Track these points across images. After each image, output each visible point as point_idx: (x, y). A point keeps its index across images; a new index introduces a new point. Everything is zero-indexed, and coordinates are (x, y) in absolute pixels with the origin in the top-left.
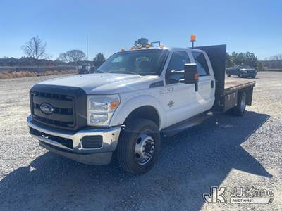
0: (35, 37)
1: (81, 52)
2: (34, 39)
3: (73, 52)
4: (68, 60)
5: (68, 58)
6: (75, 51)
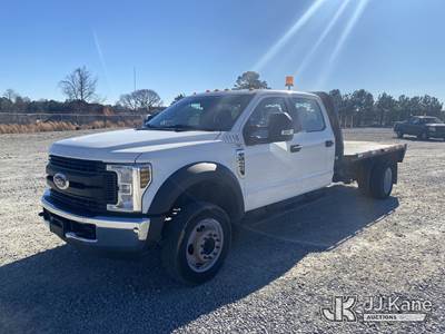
0: (82, 68)
1: (152, 93)
2: (79, 70)
3: (141, 93)
4: (134, 104)
5: (133, 102)
6: (143, 91)
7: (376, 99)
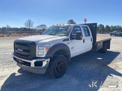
7: (105, 26)
